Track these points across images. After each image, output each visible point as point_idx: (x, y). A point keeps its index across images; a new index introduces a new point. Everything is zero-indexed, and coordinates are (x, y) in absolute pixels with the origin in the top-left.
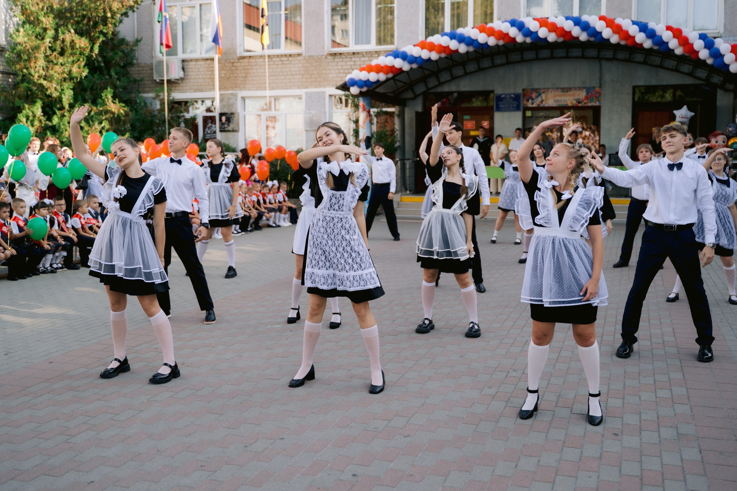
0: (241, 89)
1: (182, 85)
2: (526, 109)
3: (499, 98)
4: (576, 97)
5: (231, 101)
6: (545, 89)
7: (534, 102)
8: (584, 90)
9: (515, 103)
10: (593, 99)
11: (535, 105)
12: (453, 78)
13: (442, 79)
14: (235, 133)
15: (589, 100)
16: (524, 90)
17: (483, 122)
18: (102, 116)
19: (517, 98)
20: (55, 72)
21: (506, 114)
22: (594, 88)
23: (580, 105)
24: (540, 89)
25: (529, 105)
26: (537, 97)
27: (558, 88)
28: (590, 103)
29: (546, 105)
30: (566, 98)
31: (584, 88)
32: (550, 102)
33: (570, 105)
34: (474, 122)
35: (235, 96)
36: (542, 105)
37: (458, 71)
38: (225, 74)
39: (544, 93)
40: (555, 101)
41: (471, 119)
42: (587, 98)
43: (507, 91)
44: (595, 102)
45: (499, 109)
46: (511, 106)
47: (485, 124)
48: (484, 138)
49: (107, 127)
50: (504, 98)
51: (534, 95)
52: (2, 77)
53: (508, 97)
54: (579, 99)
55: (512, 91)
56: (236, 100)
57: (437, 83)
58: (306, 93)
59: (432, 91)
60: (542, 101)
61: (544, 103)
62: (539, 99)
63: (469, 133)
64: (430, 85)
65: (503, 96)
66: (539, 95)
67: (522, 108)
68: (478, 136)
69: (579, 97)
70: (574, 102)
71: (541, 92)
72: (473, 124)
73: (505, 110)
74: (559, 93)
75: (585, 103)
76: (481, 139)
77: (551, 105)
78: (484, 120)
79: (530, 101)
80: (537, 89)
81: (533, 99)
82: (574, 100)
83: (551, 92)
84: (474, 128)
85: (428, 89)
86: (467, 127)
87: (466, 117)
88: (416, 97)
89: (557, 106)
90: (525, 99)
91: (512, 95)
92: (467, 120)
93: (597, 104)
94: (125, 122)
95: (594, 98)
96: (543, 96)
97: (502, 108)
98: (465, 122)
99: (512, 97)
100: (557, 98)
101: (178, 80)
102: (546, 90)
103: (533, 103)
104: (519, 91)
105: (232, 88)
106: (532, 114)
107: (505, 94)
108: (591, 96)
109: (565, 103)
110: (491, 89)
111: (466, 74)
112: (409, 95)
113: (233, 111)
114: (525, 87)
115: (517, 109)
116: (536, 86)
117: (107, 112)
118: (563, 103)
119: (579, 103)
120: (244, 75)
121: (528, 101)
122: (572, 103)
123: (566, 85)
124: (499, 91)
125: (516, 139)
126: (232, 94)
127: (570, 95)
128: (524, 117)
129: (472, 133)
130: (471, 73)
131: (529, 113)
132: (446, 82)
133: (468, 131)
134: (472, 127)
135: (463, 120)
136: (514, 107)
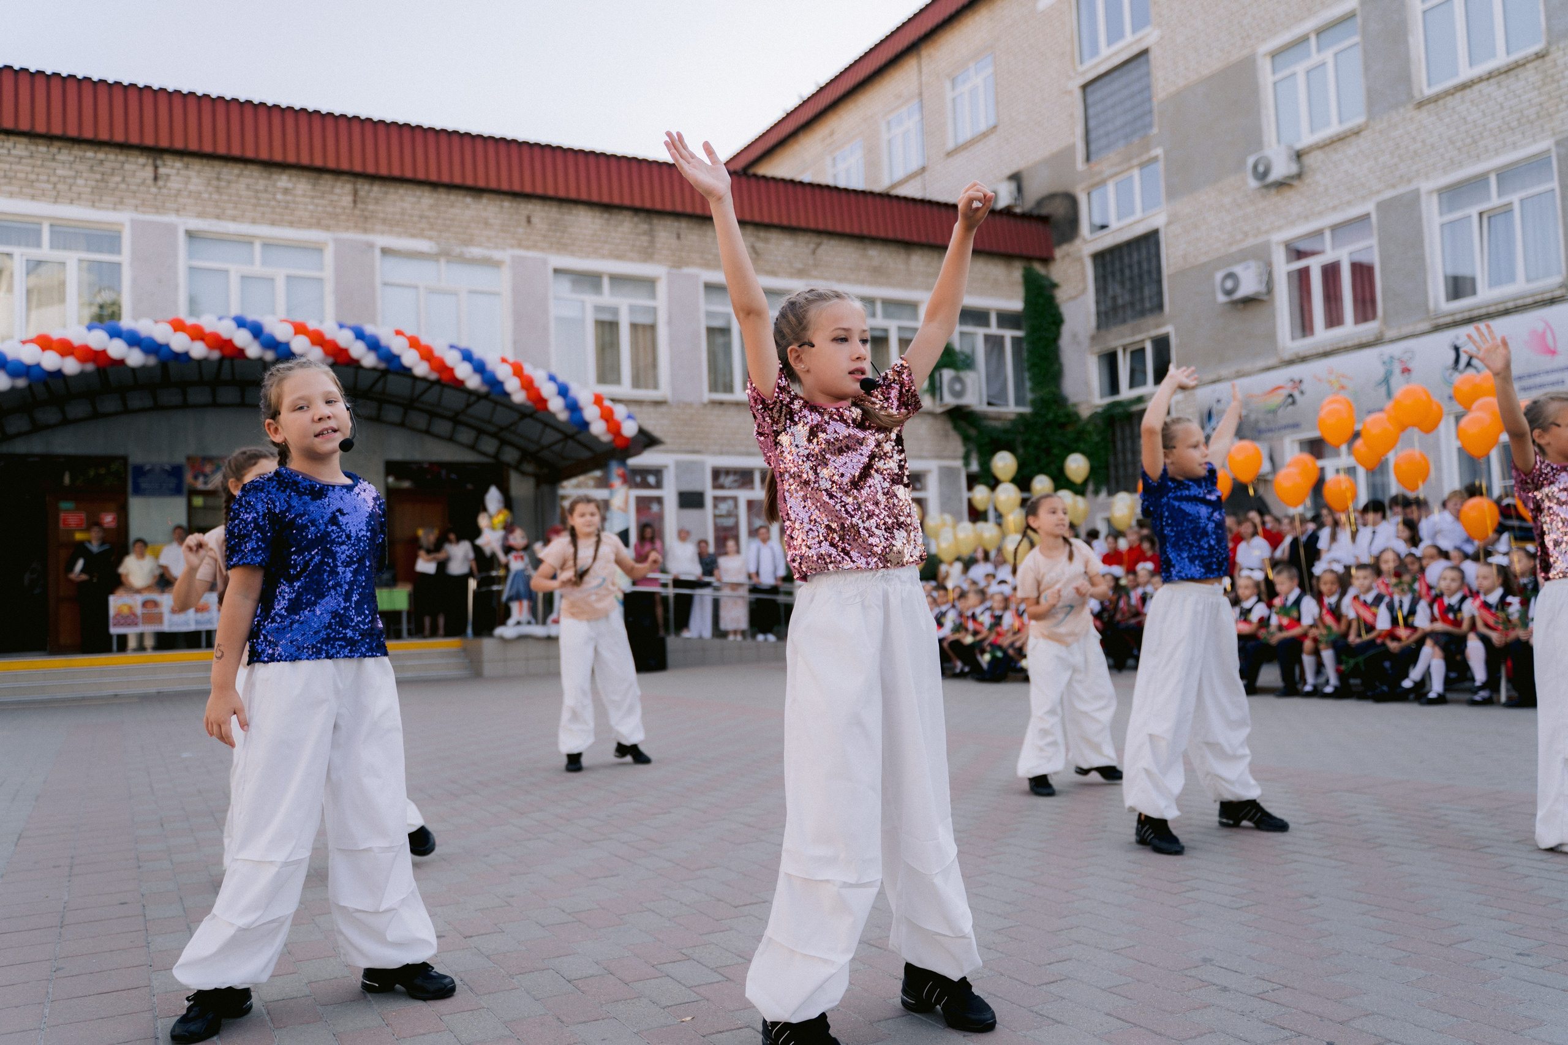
2: (193, 492)
3: (139, 471)
7: (208, 480)
9: (172, 483)
11: (210, 487)
12: (37, 428)
13: (11, 430)
16: (189, 458)
17: (102, 515)
19: (176, 472)
21: (154, 501)
25: (200, 485)
26: (214, 472)
34: (83, 515)
37: (49, 415)
41: (77, 509)
43: (154, 459)
45: (138, 491)
46: (164, 486)
47: (109, 519)
48: (102, 545)
50: (149, 470)
51: (208, 469)
53: (157, 469)
55: (164, 459)
63: (71, 536)
65: (148, 467)
67: (185, 491)
68: (89, 541)
72: (79, 519)
73: (152, 494)
76: (95, 548)
78: (105, 512)
79: (201, 479)
80: (213, 458)
81: (206, 476)
84: (84, 526)
86: (68, 524)
87: (64, 505)
90: (192, 475)
91: (166, 467)
92: (67, 511)
97: (145, 489)
98: (62, 515)
99: (166, 471)
103: (206, 483)
104: (180, 459)
106: (204, 501)
107: (152, 465)
110: (121, 452)
111: (65, 422)
114: (191, 453)
115: (177, 491)
116: (214, 452)
121: (196, 477)
124: (137, 457)
125: (175, 544)
128: (190, 508)
130: (76, 421)
131: (198, 501)
132: (19, 435)
133: (71, 532)
134: (77, 524)
135: (57, 510)
136: (170, 489)
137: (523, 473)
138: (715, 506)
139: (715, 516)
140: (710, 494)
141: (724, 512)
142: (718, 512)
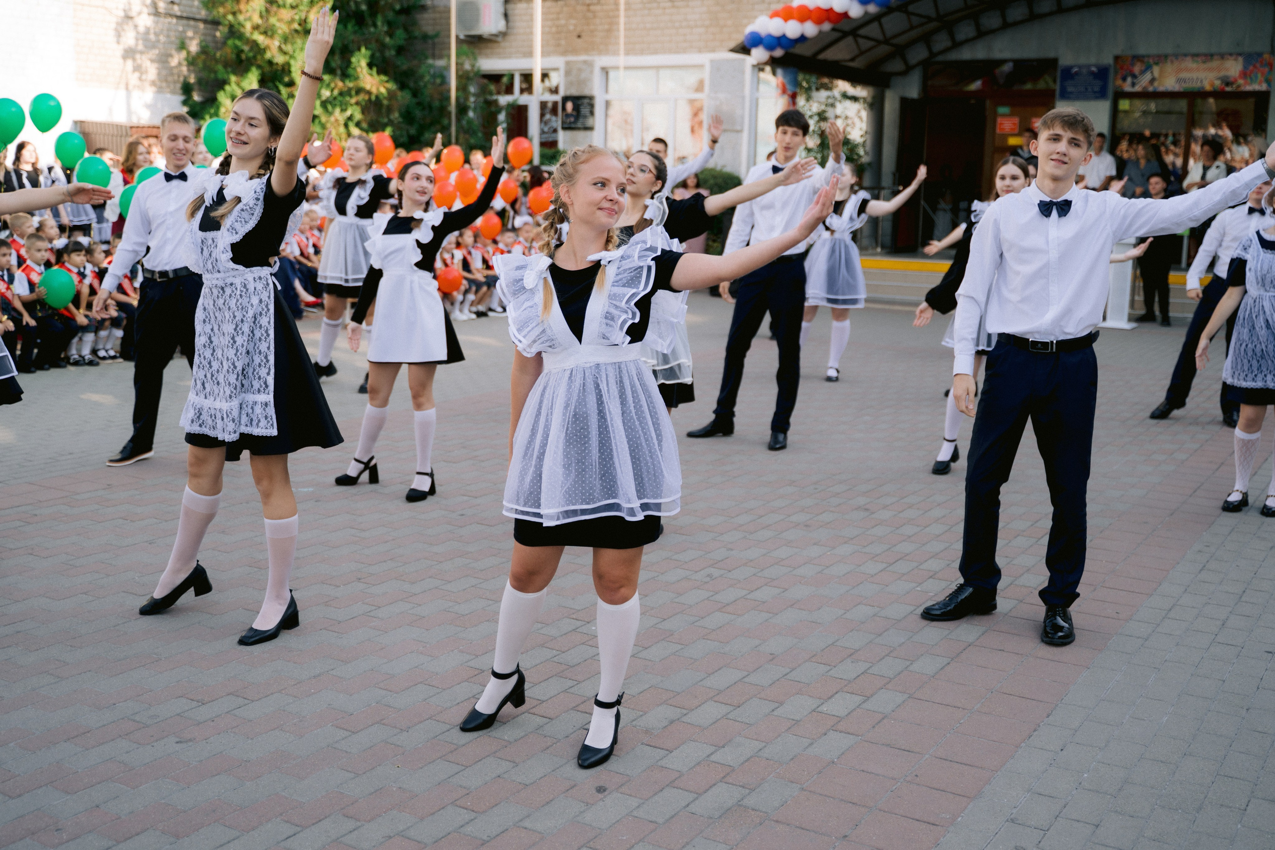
0: (600, 53)
1: (502, 44)
2: (1120, 95)
3: (1068, 74)
4: (1222, 74)
5: (583, 76)
6: (1159, 56)
7: (1136, 81)
8: (1240, 59)
9: (1097, 85)
10: (1256, 77)
11: (1137, 88)
12: (981, 34)
13: (961, 36)
14: (588, 133)
15: (1249, 80)
16: (1117, 58)
17: (1034, 120)
18: (351, 96)
19: (1102, 74)
20: (280, 20)
22: (1260, 55)
23: (1228, 89)
24: (1148, 56)
25: (1127, 87)
26: (1143, 72)
27: (1185, 55)
28: (1250, 84)
29: (1161, 89)
30: (1201, 75)
31: (1240, 54)
32: (1169, 83)
33: (1208, 88)
34: (1016, 120)
35: (590, 64)
36: (1151, 89)
37: (991, 20)
38: (575, 25)
39: (1157, 64)
40: (1179, 80)
41: (1011, 115)
42: (1244, 74)
43: (1083, 61)
44: (1260, 83)
45: (1064, 95)
46: (1090, 90)
49: (358, 116)
50: (1076, 73)
51: (1137, 69)
52: (205, 28)
53: (1084, 71)
54: (1227, 77)
55: (1093, 60)
56: (592, 72)
57: (949, 43)
58: (712, 61)
59: (940, 58)
60: (1153, 80)
61: (1156, 84)
62: (1148, 77)
63: (1006, 141)
64: (938, 47)
65: (1076, 69)
66: (1148, 68)
67: (1110, 93)
68: (1022, 146)
69: (1228, 73)
70: (1218, 83)
71: (1151, 61)
72: (1014, 124)
73: (1078, 98)
74: (1189, 63)
75: (1239, 86)
76: (1026, 153)
77: (1170, 89)
79: (1129, 80)
80: (1143, 56)
81: (1134, 76)
82: (1218, 79)
83: (1172, 62)
84: (1017, 131)
85: (932, 55)
86: (1003, 129)
87: (1003, 110)
88: (908, 70)
89: (1182, 90)
90: (1119, 76)
91: (1094, 69)
92: (1004, 115)
93: (1264, 87)
94: (389, 109)
95: (1259, 75)
96: (1156, 70)
97: (1071, 93)
98: (999, 120)
99: (1093, 73)
100: (1184, 75)
101: (496, 35)
102: (1161, 59)
103: (1133, 85)
104: (1108, 60)
105: (586, 51)
106: (1131, 105)
107: (1080, 67)
108: (1252, 71)
109: (1199, 84)
110: (1051, 55)
111: (1006, 26)
112: (896, 65)
113: (586, 92)
114: (1118, 52)
115: (1101, 94)
116: (1142, 51)
117: (359, 91)
118: (1194, 85)
119: (1227, 84)
120: (606, 27)
121: (1124, 79)
122: (1212, 85)
123: (1203, 49)
124: (1066, 59)
126: (585, 62)
127: (1210, 70)
128: (1115, 111)
129: (1013, 141)
130: (1016, 24)
131: (1123, 105)
132: (967, 41)
133: (1005, 137)
134: (1012, 129)
135: (995, 115)
136: (1095, 92)
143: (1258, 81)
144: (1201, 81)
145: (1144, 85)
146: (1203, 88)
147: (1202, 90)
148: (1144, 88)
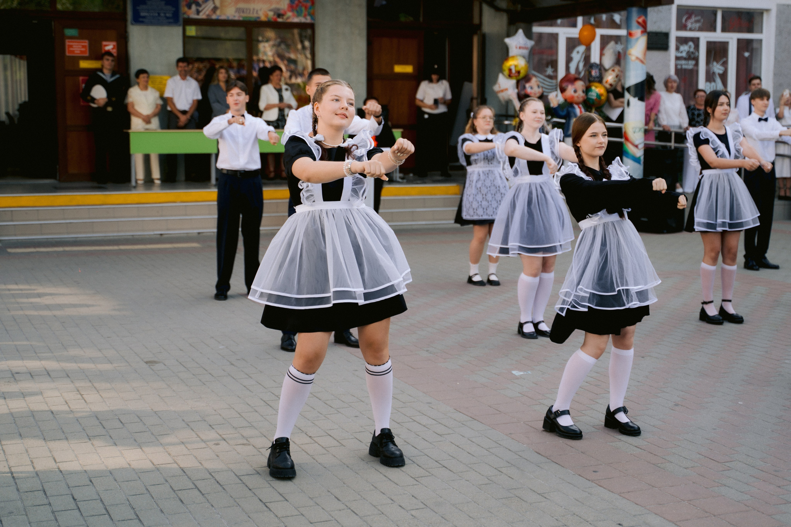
2: (187, 22)
4: (274, 6)
7: (200, 9)
9: (170, 11)
10: (301, 11)
11: (202, 16)
15: (295, 13)
17: (104, 43)
21: (152, 30)
23: (280, 20)
25: (194, 16)
26: (206, 1)
28: (297, 17)
29: (223, 17)
30: (257, 6)
32: (230, 13)
33: (263, 18)
34: (86, 43)
36: (214, 17)
40: (238, 10)
41: (81, 37)
42: (291, 7)
44: (305, 16)
45: (138, 20)
46: (162, 15)
47: (110, 46)
48: (113, 75)
54: (278, 9)
60: (215, 9)
61: (218, 12)
62: (210, 5)
63: (78, 64)
67: (180, 21)
68: (101, 70)
69: (278, 6)
70: (271, 14)
72: (83, 47)
73: (151, 23)
75: (288, 18)
76: (107, 76)
77: (231, 18)
78: (107, 40)
79: (194, 7)
81: (198, 5)
82: (271, 10)
84: (87, 54)
86: (73, 52)
87: (69, 32)
89: (241, 19)
90: (186, 3)
92: (72, 38)
93: (308, 20)
95: (303, 9)
97: (144, 17)
98: (68, 43)
100: (241, 5)
103: (198, 12)
106: (197, 31)
108: (297, 5)
109: (255, 15)
115: (174, 20)
118: (252, 16)
119: (279, 16)
121: (189, 7)
122: (267, 16)
125: (178, 77)
127: (264, 2)
128: (185, 38)
129: (84, 64)
131: (192, 31)
133: (76, 59)
134: (82, 52)
135: (63, 38)
136: (168, 18)
137: (498, 9)
138: (677, 49)
139: (677, 58)
140: (674, 34)
141: (684, 55)
142: (679, 55)
143: (303, 14)
144: (257, 11)
145: (207, 13)
146: (259, 18)
147: (258, 20)
148: (208, 15)
